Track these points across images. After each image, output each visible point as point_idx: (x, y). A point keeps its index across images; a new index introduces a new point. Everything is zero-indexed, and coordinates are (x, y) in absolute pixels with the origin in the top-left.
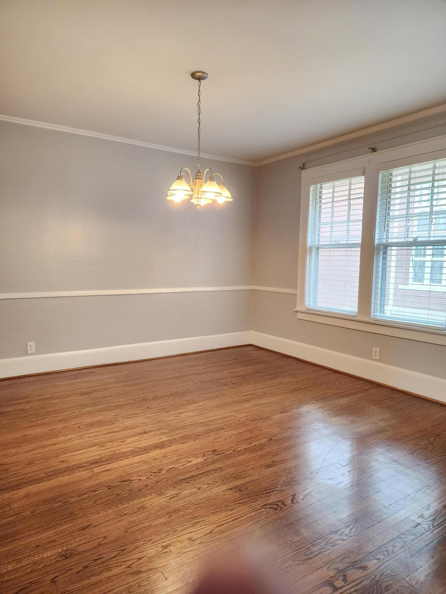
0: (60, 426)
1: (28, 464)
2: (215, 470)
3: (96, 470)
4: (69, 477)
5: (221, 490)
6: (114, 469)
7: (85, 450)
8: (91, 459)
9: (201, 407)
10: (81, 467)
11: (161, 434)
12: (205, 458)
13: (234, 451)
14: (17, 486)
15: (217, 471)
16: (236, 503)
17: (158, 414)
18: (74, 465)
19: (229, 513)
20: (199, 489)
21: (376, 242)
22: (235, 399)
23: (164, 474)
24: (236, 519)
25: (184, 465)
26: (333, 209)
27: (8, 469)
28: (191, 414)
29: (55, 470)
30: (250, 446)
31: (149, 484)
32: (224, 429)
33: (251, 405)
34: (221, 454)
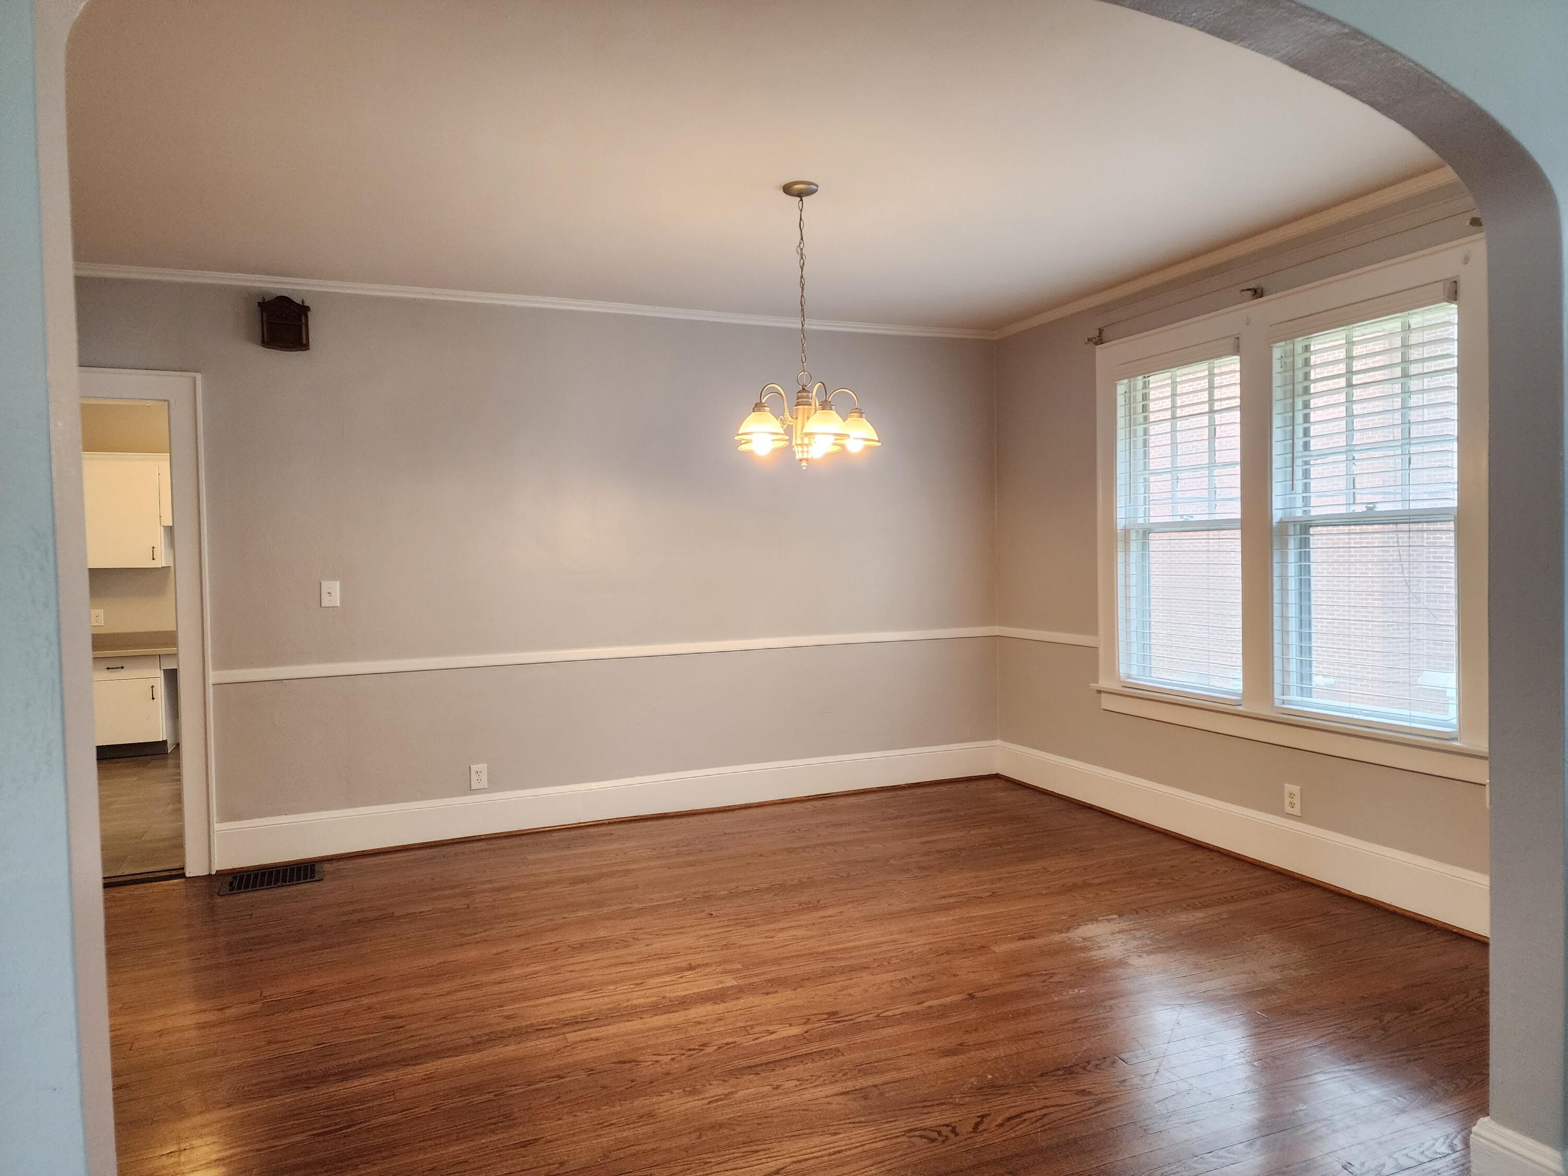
0: (516, 946)
1: (441, 1019)
2: (822, 1054)
3: (572, 1037)
4: (518, 1046)
5: (824, 1094)
6: (607, 1037)
7: (555, 998)
8: (568, 1015)
9: (830, 919)
10: (543, 1029)
11: (725, 972)
12: (806, 1028)
13: (878, 1016)
14: (416, 1059)
15: (826, 1054)
16: (848, 1121)
17: (728, 929)
18: (532, 1025)
19: (827, 1139)
20: (778, 1087)
21: (1277, 516)
22: (915, 905)
23: (709, 1054)
24: (839, 1152)
25: (756, 1039)
26: (1173, 437)
27: (402, 1027)
28: (801, 933)
29: (491, 1033)
30: (918, 1008)
31: (672, 1072)
32: (869, 968)
33: (951, 918)
34: (845, 1021)
